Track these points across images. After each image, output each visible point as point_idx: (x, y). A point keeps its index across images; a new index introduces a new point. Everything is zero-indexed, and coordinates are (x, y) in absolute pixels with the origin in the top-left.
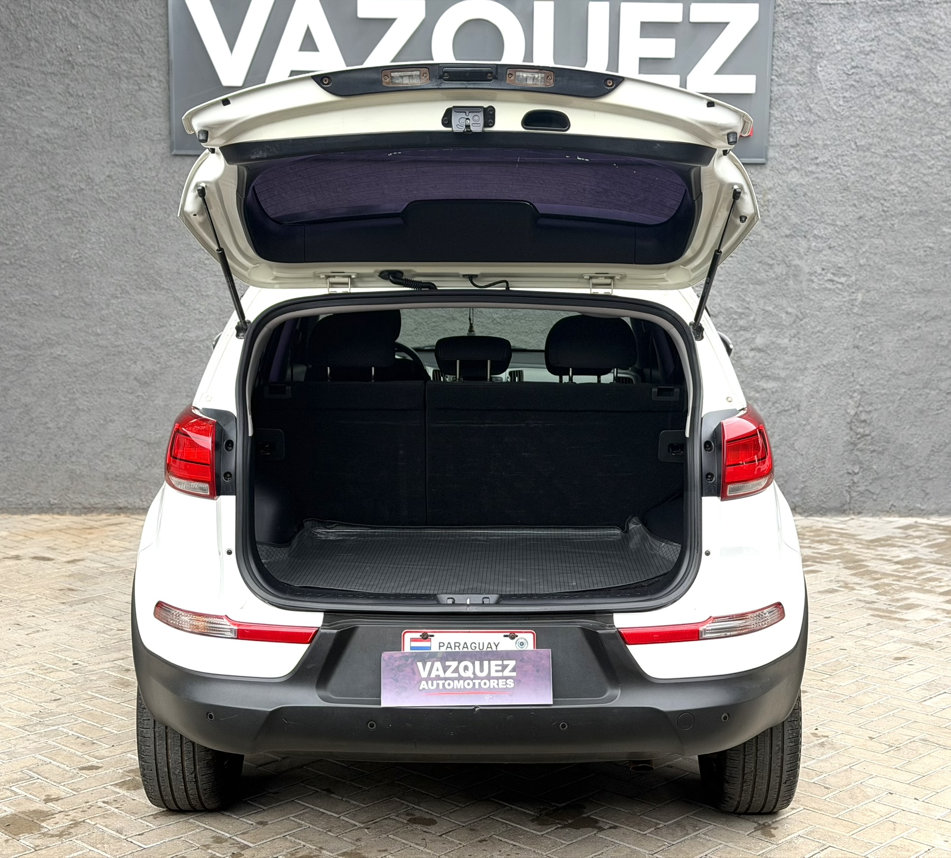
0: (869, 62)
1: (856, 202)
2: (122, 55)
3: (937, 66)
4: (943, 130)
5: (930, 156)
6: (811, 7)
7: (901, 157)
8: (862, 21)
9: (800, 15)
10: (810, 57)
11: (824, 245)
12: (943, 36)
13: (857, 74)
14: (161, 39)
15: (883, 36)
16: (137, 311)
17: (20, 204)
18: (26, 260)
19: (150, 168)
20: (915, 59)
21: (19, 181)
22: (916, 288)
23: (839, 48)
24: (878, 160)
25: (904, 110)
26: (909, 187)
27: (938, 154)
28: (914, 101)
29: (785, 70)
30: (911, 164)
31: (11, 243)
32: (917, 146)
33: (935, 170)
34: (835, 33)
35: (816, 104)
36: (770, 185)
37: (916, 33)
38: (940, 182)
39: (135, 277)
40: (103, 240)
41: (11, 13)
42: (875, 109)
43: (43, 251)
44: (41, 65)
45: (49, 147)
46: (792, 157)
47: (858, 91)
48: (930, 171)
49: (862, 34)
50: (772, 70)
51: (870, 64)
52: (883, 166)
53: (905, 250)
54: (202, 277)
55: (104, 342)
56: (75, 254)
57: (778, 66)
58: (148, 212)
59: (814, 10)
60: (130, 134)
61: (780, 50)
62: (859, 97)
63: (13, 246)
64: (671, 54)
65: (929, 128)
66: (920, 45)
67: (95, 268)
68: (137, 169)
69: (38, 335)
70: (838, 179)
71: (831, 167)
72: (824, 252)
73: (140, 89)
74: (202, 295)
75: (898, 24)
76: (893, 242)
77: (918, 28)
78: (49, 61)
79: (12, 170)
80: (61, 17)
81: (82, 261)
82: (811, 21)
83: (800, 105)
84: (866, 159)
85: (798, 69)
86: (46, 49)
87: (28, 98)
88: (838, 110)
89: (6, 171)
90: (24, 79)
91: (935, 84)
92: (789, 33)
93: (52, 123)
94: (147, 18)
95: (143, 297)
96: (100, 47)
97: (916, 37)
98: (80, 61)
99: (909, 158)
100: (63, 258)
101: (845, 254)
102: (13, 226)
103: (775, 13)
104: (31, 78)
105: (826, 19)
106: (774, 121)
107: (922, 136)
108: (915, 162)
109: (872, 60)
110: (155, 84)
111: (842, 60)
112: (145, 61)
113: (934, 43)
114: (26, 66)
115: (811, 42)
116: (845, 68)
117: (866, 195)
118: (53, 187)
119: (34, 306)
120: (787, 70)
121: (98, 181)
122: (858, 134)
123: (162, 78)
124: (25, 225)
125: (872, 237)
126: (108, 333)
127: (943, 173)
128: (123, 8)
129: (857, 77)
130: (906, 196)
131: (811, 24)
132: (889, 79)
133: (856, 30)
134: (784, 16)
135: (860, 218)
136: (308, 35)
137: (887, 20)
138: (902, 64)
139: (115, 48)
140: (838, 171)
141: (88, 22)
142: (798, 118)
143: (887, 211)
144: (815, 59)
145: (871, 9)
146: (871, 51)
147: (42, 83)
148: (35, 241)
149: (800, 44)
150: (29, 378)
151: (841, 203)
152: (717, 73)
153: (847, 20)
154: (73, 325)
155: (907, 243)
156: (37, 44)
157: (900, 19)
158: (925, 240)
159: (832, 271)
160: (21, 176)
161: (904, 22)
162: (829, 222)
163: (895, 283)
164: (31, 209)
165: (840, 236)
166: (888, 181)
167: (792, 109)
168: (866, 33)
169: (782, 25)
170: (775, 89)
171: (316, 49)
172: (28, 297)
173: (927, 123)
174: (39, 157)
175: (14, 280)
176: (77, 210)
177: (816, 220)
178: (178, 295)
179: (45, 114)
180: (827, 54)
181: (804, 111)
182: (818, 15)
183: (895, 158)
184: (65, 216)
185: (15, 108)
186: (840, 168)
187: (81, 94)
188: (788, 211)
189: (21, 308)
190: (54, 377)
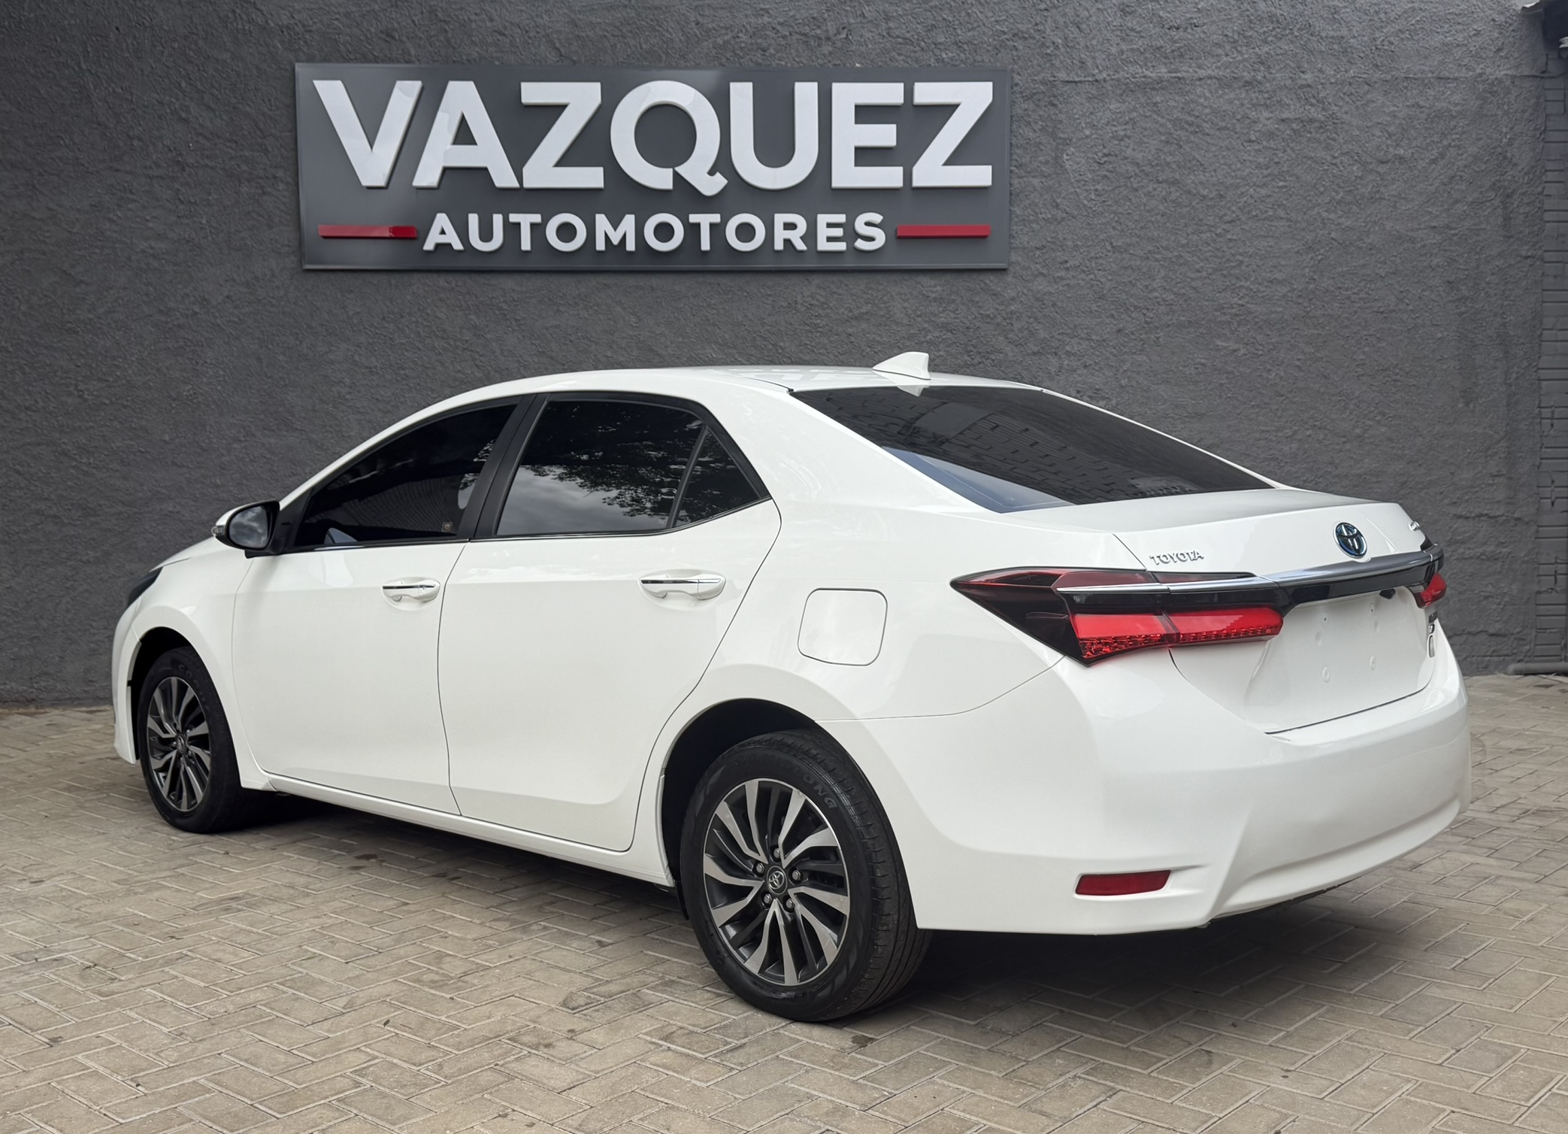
0: (1124, 148)
1: (1113, 312)
2: (242, 153)
3: (1202, 152)
4: (1213, 227)
5: (1199, 257)
6: (1055, 86)
7: (1165, 259)
8: (1114, 101)
9: (1041, 96)
10: (1055, 144)
11: (1079, 363)
12: (1209, 117)
13: (1110, 162)
14: (288, 134)
15: (1138, 119)
16: (265, 457)
17: (121, 333)
18: (129, 398)
19: (277, 287)
20: (1177, 144)
21: (120, 305)
22: (1188, 412)
23: (1088, 133)
24: (1138, 263)
25: (1166, 204)
26: (1174, 294)
27: (1208, 254)
28: (1178, 194)
29: (1026, 160)
30: (1176, 267)
31: (111, 379)
32: (1183, 246)
33: (1204, 274)
34: (1083, 116)
35: (1064, 198)
36: (1014, 294)
37: (1176, 114)
38: (1210, 288)
39: (262, 416)
40: (221, 372)
41: (110, 108)
42: (1132, 204)
43: (150, 388)
44: (145, 167)
45: (156, 265)
46: (1037, 261)
47: (1112, 182)
48: (1199, 274)
49: (1114, 116)
50: (1011, 160)
51: (1124, 151)
52: (1144, 270)
53: (1173, 368)
54: (342, 415)
55: (225, 495)
56: (188, 391)
57: (1018, 155)
58: (276, 338)
59: (1057, 89)
60: (253, 247)
61: (1019, 136)
62: (1113, 190)
63: (113, 382)
64: (891, 141)
65: (1196, 224)
66: (1182, 128)
67: (213, 407)
68: (262, 287)
69: (145, 488)
70: (1092, 286)
71: (1084, 272)
72: (1079, 372)
73: (264, 193)
74: (343, 436)
75: (1155, 104)
76: (1158, 358)
77: (1179, 109)
78: (155, 163)
79: (111, 292)
80: (168, 111)
81: (197, 398)
82: (1055, 102)
83: (1046, 200)
84: (1125, 262)
85: (1041, 158)
86: (151, 149)
87: (130, 206)
88: (1089, 205)
89: (105, 293)
90: (126, 185)
91: (1201, 173)
92: (1029, 116)
93: (159, 235)
94: (271, 110)
95: (272, 441)
96: (215, 144)
97: (1177, 119)
98: (192, 161)
99: (1174, 260)
100: (174, 395)
101: (1104, 374)
102: (114, 358)
103: (1013, 93)
104: (135, 184)
105: (1072, 100)
106: (1016, 219)
107: (1188, 235)
108: (1181, 265)
109: (1128, 147)
110: (281, 187)
111: (1092, 146)
112: (269, 160)
113: (1198, 126)
114: (128, 168)
115: (1055, 127)
116: (1095, 156)
117: (1125, 304)
118: (161, 311)
119: (138, 454)
120: (1028, 159)
121: (215, 303)
122: (1113, 233)
123: (289, 180)
124: (129, 357)
125: (1134, 353)
126: (230, 484)
127: (1214, 277)
128: (243, 99)
129: (1110, 167)
130: (1172, 304)
131: (1055, 105)
132: (1147, 169)
133: (1108, 114)
134: (1023, 97)
135: (1119, 330)
136: (463, 127)
137: (1142, 100)
138: (1161, 150)
139: (234, 146)
140: (1092, 276)
141: (201, 116)
142: (1043, 216)
143: (1151, 323)
144: (1061, 147)
145: (1124, 87)
146: (1126, 136)
147: (146, 188)
148: (140, 375)
149: (1043, 129)
150: (135, 540)
151: (1097, 314)
152: (947, 163)
153: (1096, 101)
154: (187, 475)
155: (1175, 359)
156: (140, 143)
157: (1158, 99)
158: (1195, 356)
159: (1088, 393)
160: (123, 299)
161: (1162, 101)
162: (1083, 336)
163: (1163, 407)
164: (135, 338)
165: (1097, 353)
166: (1150, 288)
167: (1036, 205)
168: (1119, 115)
169: (1020, 108)
170: (1016, 181)
171: (472, 141)
172: (133, 443)
173: (1194, 219)
174: (144, 276)
175: (115, 423)
176: (190, 338)
177: (1067, 334)
178: (314, 436)
179: (150, 225)
180: (1074, 140)
181: (1050, 207)
182: (1062, 95)
183: (1157, 260)
184: (175, 346)
185: (115, 218)
186: (1094, 273)
187: (193, 201)
188: (1034, 325)
189: (124, 456)
190: (165, 538)
